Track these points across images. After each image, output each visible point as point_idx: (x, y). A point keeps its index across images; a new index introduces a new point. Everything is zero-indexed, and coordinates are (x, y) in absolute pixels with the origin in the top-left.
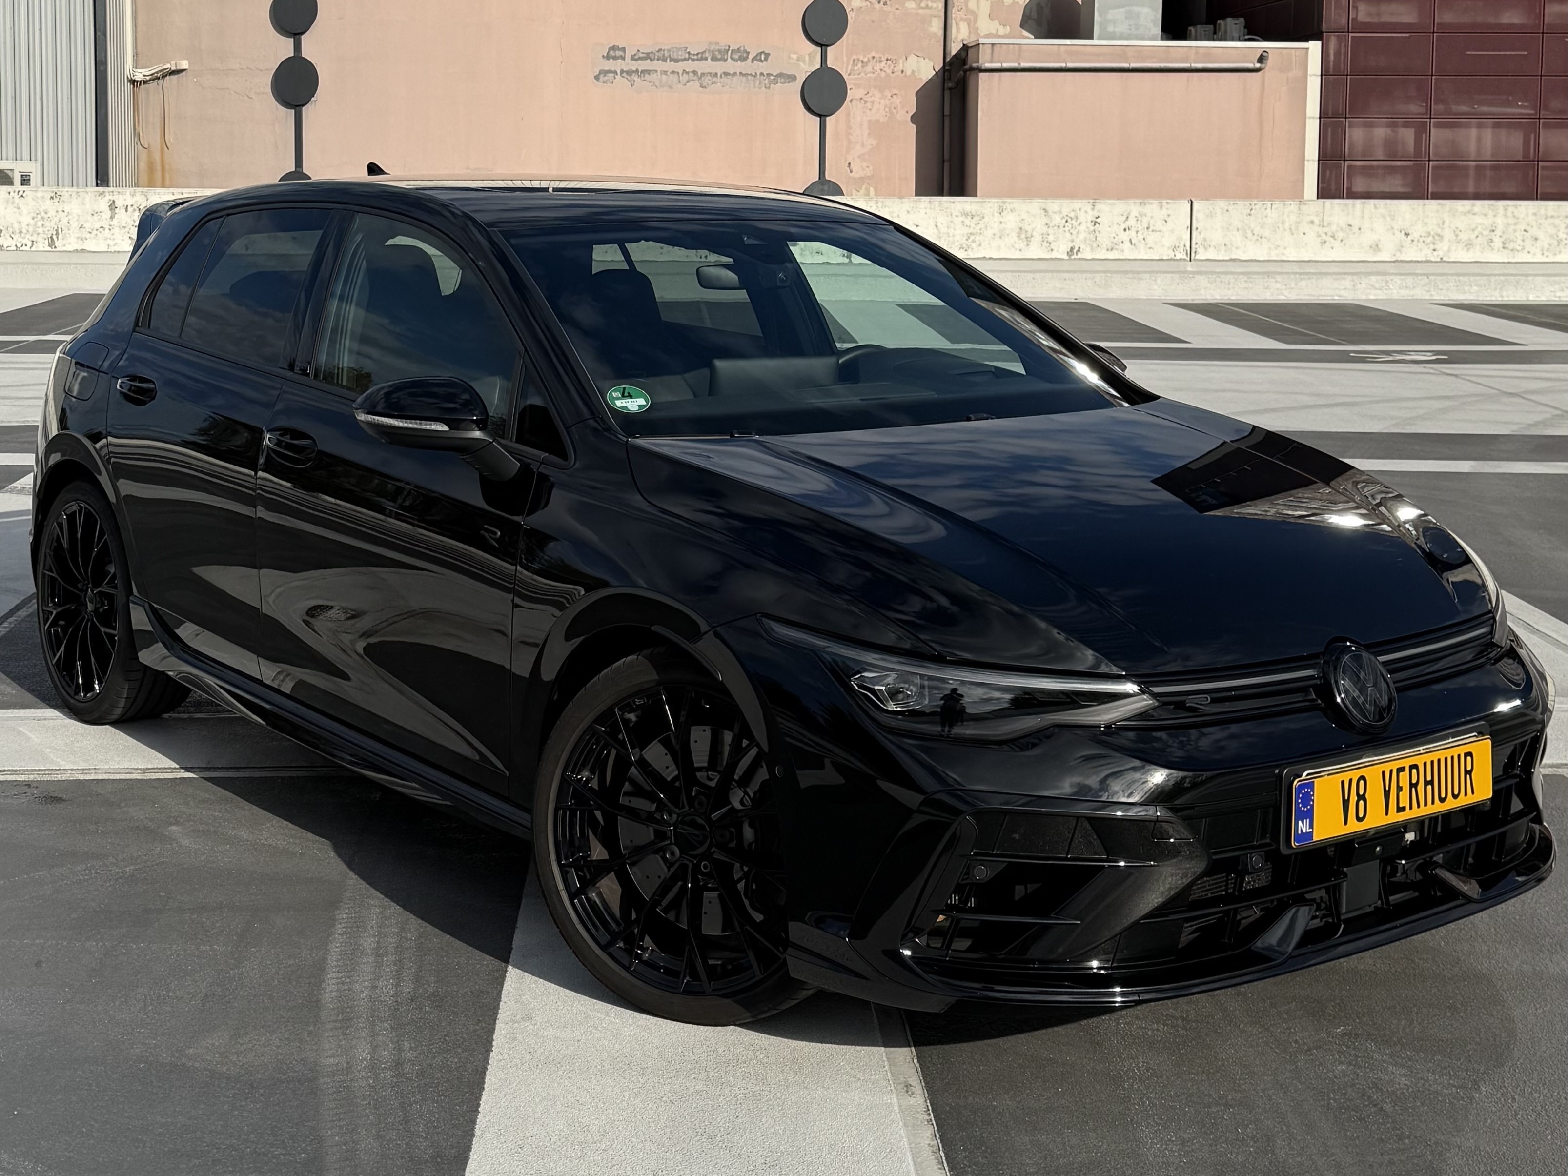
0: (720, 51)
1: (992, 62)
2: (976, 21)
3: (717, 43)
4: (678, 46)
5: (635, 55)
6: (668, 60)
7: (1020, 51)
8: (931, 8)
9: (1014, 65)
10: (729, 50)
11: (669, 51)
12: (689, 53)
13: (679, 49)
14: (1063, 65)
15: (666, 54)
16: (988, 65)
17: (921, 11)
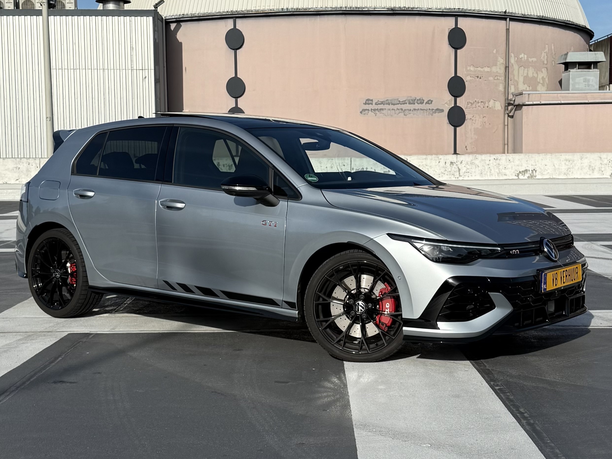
0: (412, 100)
1: (528, 101)
2: (518, 85)
3: (411, 97)
4: (395, 98)
5: (377, 102)
6: (391, 104)
7: (541, 96)
8: (499, 79)
9: (539, 103)
10: (416, 99)
11: (391, 100)
12: (399, 101)
13: (395, 100)
14: (560, 102)
15: (390, 101)
16: (527, 103)
17: (495, 81)
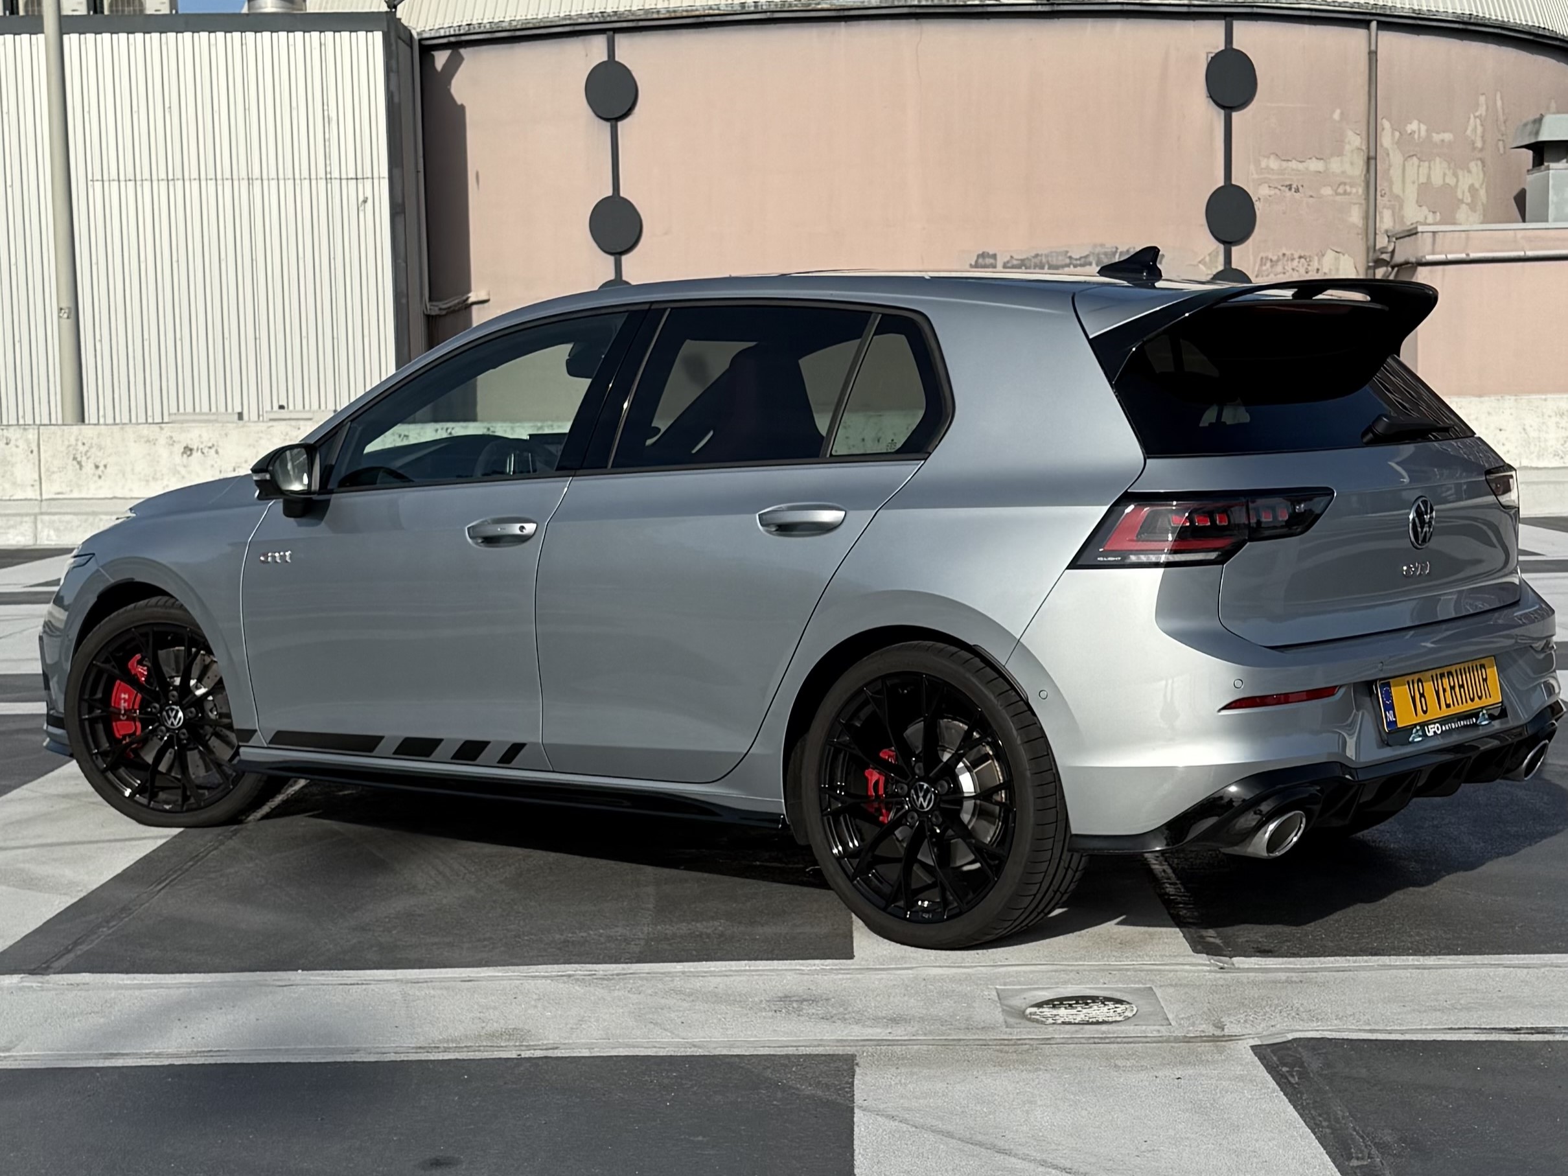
0: (1106, 254)
1: (1433, 253)
2: (1401, 207)
3: (1102, 245)
4: (1058, 250)
5: (1008, 262)
6: (1046, 267)
7: (1468, 238)
8: (1349, 194)
9: (1463, 256)
10: (1116, 252)
11: (1047, 256)
12: (1070, 258)
13: (1058, 254)
14: (1521, 254)
15: (1044, 260)
16: (1430, 258)
17: (1338, 198)
